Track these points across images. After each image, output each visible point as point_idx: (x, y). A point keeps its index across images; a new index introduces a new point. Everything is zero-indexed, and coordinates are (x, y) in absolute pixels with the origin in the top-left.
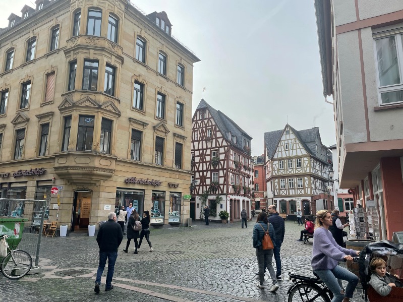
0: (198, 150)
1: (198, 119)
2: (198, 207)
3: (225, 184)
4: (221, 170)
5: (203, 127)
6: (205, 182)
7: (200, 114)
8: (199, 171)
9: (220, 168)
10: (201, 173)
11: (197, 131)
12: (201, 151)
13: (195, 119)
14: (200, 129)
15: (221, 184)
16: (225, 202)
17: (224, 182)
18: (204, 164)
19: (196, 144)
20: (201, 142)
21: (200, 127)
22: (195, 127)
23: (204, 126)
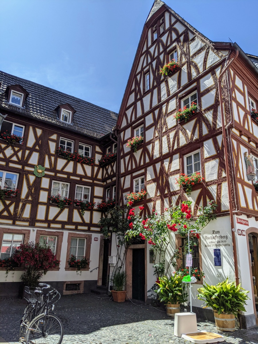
0: (152, 111)
1: (150, 44)
2: (152, 261)
3: (224, 179)
4: (207, 138)
5: (159, 54)
6: (168, 185)
7: (153, 33)
8: (153, 162)
9: (205, 131)
10: (158, 166)
11: (148, 71)
12: (157, 112)
13: (145, 49)
14: (154, 63)
15: (212, 183)
16: (230, 241)
17: (219, 175)
18: (164, 139)
19: (147, 99)
20: (155, 91)
21: (153, 59)
22: (145, 64)
23: (161, 50)
